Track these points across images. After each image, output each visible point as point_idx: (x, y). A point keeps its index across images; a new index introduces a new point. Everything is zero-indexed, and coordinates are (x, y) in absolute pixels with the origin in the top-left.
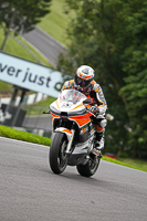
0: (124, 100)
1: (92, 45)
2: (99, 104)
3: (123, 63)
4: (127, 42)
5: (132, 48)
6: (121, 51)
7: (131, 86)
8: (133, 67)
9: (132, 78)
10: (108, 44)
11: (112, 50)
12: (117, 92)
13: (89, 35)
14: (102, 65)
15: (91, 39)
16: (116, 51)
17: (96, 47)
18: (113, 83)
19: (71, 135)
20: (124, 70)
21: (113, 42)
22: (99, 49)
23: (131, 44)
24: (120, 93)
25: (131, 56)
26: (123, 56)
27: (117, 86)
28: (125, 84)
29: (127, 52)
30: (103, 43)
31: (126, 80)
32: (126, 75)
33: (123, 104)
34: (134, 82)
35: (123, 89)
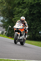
0: (14, 22)
1: (5, 7)
2: (26, 26)
3: (13, 12)
4: (14, 6)
5: (16, 7)
6: (13, 8)
7: (16, 18)
8: (16, 13)
9: (16, 16)
10: (9, 6)
11: (10, 8)
12: (12, 19)
13: (4, 4)
14: (8, 12)
15: (5, 5)
16: (11, 8)
17: (6, 7)
18: (11, 17)
19: (19, 34)
20: (14, 13)
21: (11, 6)
22: (7, 8)
23: (16, 6)
24: (13, 20)
25: (16, 10)
26: (13, 10)
27: (12, 18)
28: (14, 17)
29: (15, 8)
30: (8, 6)
31: (14, 16)
32: (14, 15)
33: (14, 23)
34: (16, 17)
35: (13, 19)
